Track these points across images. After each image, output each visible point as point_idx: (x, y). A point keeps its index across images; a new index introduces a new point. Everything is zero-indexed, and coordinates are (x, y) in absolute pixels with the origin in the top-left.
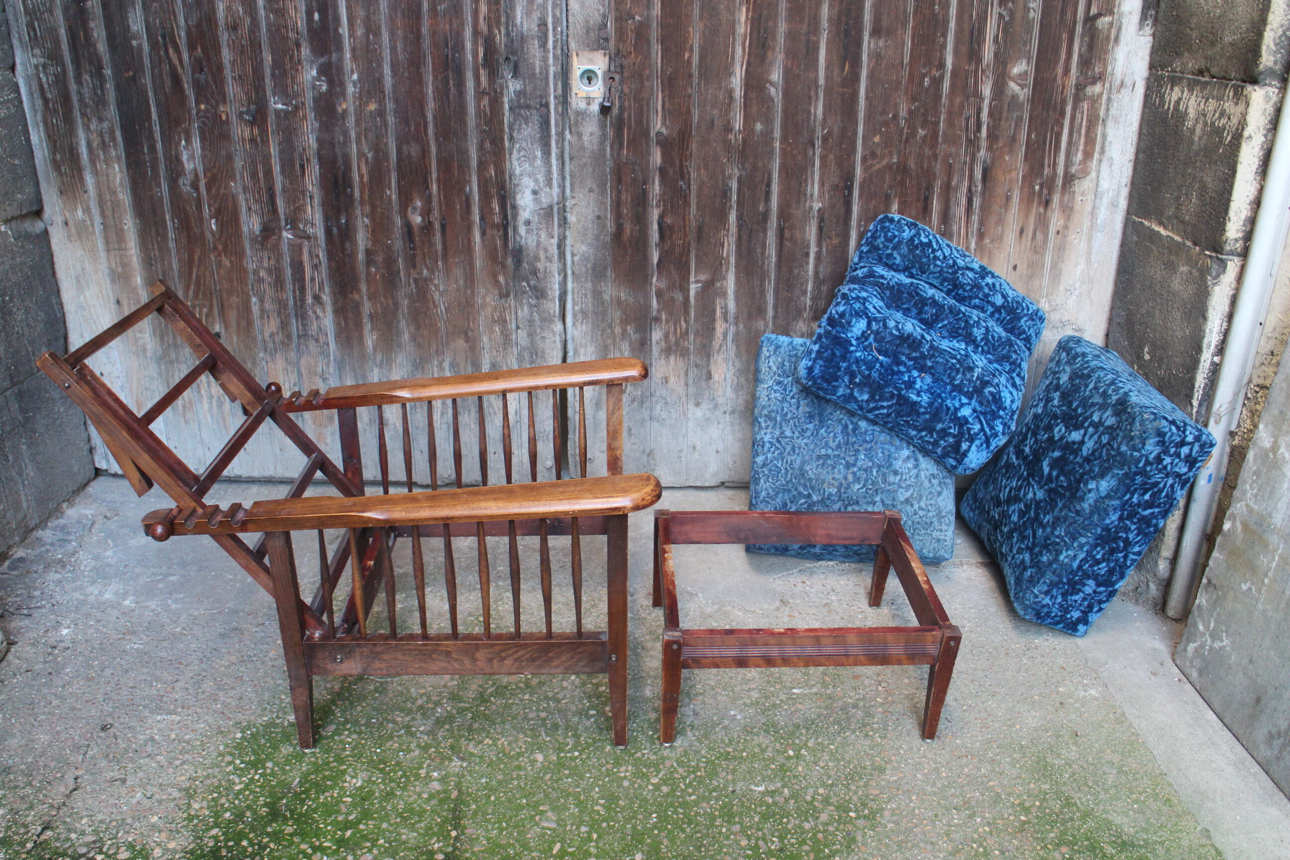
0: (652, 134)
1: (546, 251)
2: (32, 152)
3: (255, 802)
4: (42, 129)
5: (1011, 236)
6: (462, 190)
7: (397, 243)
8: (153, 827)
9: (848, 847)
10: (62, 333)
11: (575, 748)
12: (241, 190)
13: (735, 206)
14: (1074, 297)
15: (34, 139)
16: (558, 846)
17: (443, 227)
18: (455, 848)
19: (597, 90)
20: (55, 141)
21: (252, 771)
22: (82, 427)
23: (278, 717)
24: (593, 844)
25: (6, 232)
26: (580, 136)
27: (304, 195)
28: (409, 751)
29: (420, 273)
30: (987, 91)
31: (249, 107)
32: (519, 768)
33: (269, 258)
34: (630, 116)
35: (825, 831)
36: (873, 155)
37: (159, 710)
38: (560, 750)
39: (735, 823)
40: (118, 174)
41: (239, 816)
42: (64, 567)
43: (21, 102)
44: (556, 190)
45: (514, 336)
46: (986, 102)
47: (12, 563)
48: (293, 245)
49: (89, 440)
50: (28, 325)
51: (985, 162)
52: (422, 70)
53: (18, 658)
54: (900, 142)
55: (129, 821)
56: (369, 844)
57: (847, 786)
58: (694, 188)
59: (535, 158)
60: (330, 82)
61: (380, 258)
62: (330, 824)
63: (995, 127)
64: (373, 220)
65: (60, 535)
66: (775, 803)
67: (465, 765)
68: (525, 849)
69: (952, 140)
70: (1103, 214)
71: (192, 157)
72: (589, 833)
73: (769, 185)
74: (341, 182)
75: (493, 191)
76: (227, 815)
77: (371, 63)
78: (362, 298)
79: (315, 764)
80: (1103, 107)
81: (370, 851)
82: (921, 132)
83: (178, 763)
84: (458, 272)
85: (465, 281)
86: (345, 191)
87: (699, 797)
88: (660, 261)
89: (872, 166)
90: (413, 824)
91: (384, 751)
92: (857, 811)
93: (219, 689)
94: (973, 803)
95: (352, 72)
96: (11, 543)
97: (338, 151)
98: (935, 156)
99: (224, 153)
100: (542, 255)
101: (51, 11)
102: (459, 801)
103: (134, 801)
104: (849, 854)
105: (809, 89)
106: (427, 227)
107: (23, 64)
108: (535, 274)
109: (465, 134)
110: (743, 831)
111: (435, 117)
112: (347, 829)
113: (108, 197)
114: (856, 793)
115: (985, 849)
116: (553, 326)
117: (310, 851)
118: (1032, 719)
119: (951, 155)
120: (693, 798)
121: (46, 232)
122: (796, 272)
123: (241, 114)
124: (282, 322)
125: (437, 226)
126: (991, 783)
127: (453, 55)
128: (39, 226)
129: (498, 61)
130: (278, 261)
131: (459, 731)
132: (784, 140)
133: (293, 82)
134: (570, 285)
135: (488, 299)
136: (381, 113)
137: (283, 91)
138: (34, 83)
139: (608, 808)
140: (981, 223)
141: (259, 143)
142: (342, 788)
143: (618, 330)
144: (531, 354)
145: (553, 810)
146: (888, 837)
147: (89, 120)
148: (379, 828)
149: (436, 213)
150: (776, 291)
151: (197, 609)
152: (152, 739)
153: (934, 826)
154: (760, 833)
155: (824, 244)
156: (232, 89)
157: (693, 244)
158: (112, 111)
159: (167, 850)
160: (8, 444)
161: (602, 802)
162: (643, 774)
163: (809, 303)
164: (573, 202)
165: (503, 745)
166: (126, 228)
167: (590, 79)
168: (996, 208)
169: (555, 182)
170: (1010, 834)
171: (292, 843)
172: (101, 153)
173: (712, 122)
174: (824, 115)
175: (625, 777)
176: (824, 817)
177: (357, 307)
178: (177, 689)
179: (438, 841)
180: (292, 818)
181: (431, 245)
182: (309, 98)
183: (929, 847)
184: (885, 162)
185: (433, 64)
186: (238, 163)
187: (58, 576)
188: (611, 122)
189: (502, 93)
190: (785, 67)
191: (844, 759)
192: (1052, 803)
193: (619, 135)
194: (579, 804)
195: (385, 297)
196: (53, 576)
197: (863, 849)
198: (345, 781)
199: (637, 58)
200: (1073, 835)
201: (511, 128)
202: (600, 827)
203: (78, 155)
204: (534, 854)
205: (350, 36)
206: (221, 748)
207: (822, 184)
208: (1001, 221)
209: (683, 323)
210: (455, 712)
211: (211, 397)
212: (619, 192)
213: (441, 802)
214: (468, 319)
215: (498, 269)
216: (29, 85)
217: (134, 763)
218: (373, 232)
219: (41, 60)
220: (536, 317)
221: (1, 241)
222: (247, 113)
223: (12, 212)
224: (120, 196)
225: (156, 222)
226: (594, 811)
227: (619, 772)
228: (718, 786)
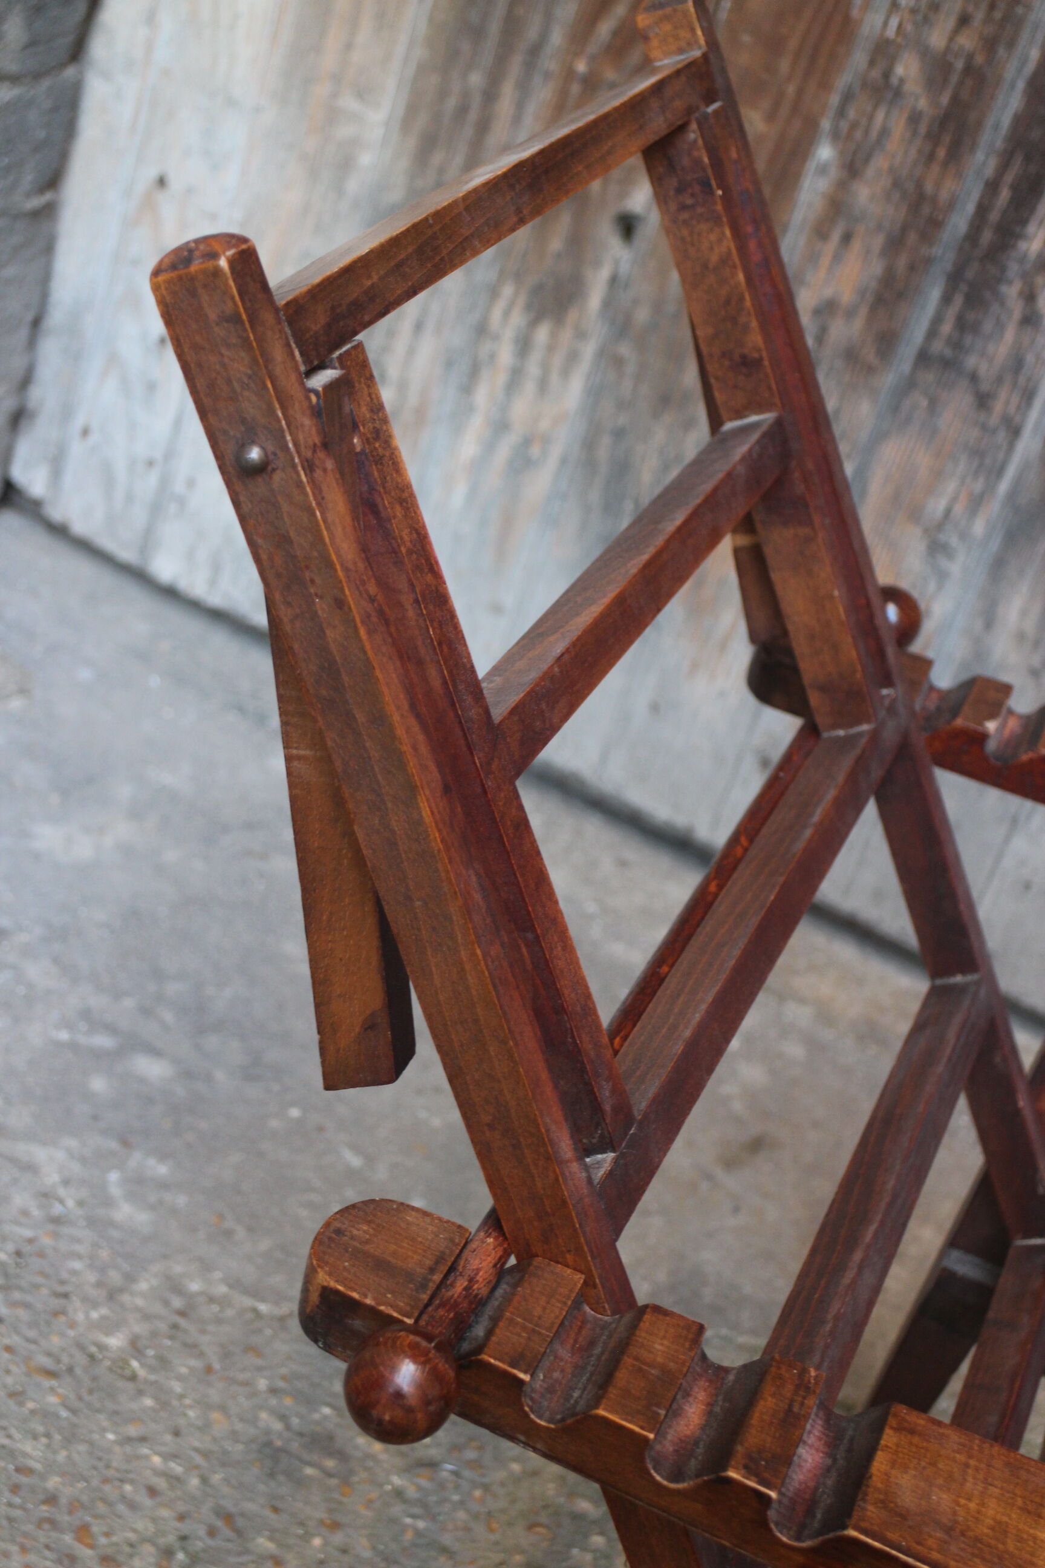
22: (23, 333)
33: (964, 20)
49: (26, 381)
124: (888, 279)
130: (990, 45)
151: (206, 1267)
211: (501, 426)
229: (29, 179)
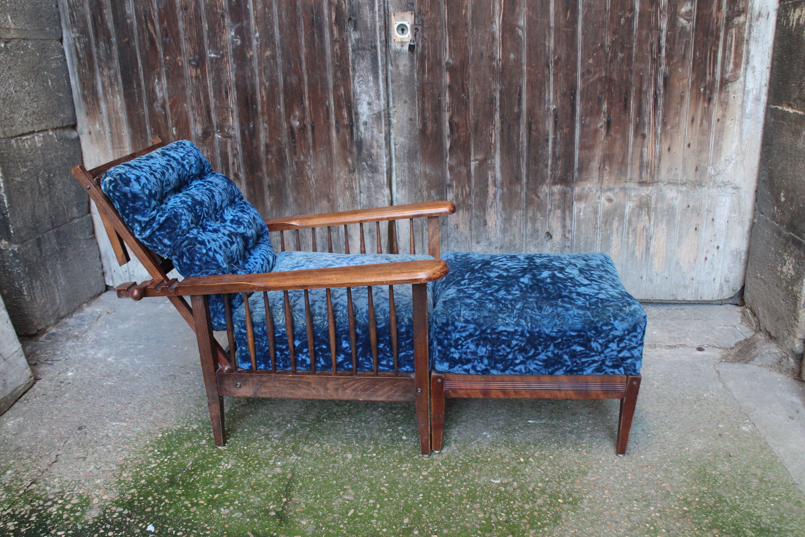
0: (443, 64)
1: (377, 141)
2: (71, 90)
3: (161, 475)
4: (77, 76)
5: (685, 123)
6: (323, 103)
7: (285, 139)
8: (97, 486)
9: (555, 522)
10: (86, 200)
11: (374, 451)
12: (190, 109)
13: (498, 109)
14: (731, 165)
15: (73, 82)
16: (352, 511)
17: (313, 128)
18: (283, 508)
19: (408, 36)
20: (84, 83)
21: (164, 457)
22: (98, 259)
23: (186, 426)
24: (376, 511)
25: (52, 136)
26: (397, 67)
27: (227, 111)
28: (265, 448)
29: (299, 158)
30: (664, 25)
31: (194, 56)
32: (335, 462)
33: (208, 151)
34: (428, 53)
35: (540, 511)
36: (589, 72)
37: (115, 419)
38: (364, 452)
39: (477, 503)
40: (119, 101)
41: (150, 482)
42: (78, 339)
43: (65, 60)
44: (383, 102)
45: (358, 198)
46: (664, 33)
47: (48, 335)
48: (222, 142)
49: (102, 267)
50: (65, 193)
51: (665, 73)
52: (298, 28)
53: (40, 387)
54: (606, 62)
55: (83, 482)
56: (228, 504)
57: (559, 483)
58: (471, 98)
59: (369, 81)
60: (243, 39)
61: (274, 149)
62: (206, 490)
63: (670, 49)
64: (269, 125)
65: (79, 321)
66: (506, 491)
67: (299, 458)
68: (330, 512)
69: (643, 60)
70: (750, 106)
71: (161, 89)
72: (375, 504)
73: (520, 95)
74: (250, 102)
75: (343, 104)
76: (143, 481)
77: (267, 25)
78: (263, 175)
79: (204, 454)
80: (747, 31)
81: (228, 507)
82: (620, 55)
83: (119, 450)
84: (322, 157)
85: (327, 162)
86: (252, 107)
87: (453, 485)
88: (451, 147)
89: (588, 79)
90: (259, 493)
91: (248, 448)
92: (564, 499)
93: (154, 409)
94: (649, 497)
95: (256, 32)
96: (48, 324)
97: (248, 82)
98: (631, 71)
99: (180, 86)
100: (375, 145)
101: (82, 5)
102: (291, 480)
103: (89, 470)
104: (555, 526)
105: (545, 30)
106: (303, 128)
107: (67, 38)
108: (371, 157)
109: (325, 68)
110: (481, 509)
111: (306, 58)
112: (216, 494)
113: (113, 116)
114: (564, 487)
115: (655, 528)
116: (383, 191)
117: (190, 505)
118: (698, 444)
119: (641, 70)
120: (449, 485)
121: (78, 139)
122: (540, 152)
123: (190, 62)
125: (309, 127)
126: (664, 485)
127: (317, 19)
128: (74, 134)
129: (344, 20)
130: (212, 153)
131: (299, 438)
132: (529, 64)
133: (220, 40)
134: (394, 165)
135: (342, 174)
136: (273, 57)
137: (215, 47)
138: (73, 49)
139: (390, 489)
140: (664, 116)
141: (201, 79)
142: (218, 469)
143: (425, 193)
145: (352, 489)
146: (584, 516)
147: (103, 69)
148: (237, 494)
149: (308, 119)
150: (528, 165)
151: (151, 364)
152: (107, 436)
153: (619, 511)
154: (493, 510)
155: (558, 133)
156: (185, 46)
157: (472, 135)
158: (116, 63)
159: (102, 500)
160: (49, 263)
161: (387, 485)
162: (418, 469)
163: (549, 173)
164: (394, 110)
165: (327, 447)
166: (123, 134)
167: (403, 30)
168: (674, 105)
169: (382, 97)
170: (675, 519)
171: (180, 500)
172: (110, 89)
173: (482, 54)
174: (555, 46)
175: (405, 471)
176: (540, 501)
177: (261, 180)
178: (128, 408)
179: (274, 504)
180: (183, 485)
181: (306, 139)
182: (230, 50)
183: (614, 525)
184: (597, 76)
185: (304, 24)
186: (189, 92)
187: (73, 344)
188: (417, 57)
189: (347, 41)
190: (528, 16)
191: (558, 465)
192: (708, 500)
193: (422, 66)
194: (371, 485)
195: (278, 174)
196: (70, 343)
197: (565, 524)
198: (221, 465)
199: (432, 15)
200: (722, 522)
201: (353, 63)
202: (383, 500)
203: (97, 91)
205: (254, 10)
206: (148, 442)
207: (555, 93)
208: (677, 114)
209: (467, 189)
210: (299, 427)
212: (423, 102)
213: (280, 480)
214: (329, 187)
215: (348, 154)
216: (70, 50)
217: (93, 448)
218: (270, 132)
219: (77, 35)
220: (372, 185)
221: (49, 140)
222: (194, 60)
223: (56, 124)
224: (121, 115)
225: (141, 130)
226: (380, 490)
227: (401, 467)
228: (468, 478)
229: (88, 233)
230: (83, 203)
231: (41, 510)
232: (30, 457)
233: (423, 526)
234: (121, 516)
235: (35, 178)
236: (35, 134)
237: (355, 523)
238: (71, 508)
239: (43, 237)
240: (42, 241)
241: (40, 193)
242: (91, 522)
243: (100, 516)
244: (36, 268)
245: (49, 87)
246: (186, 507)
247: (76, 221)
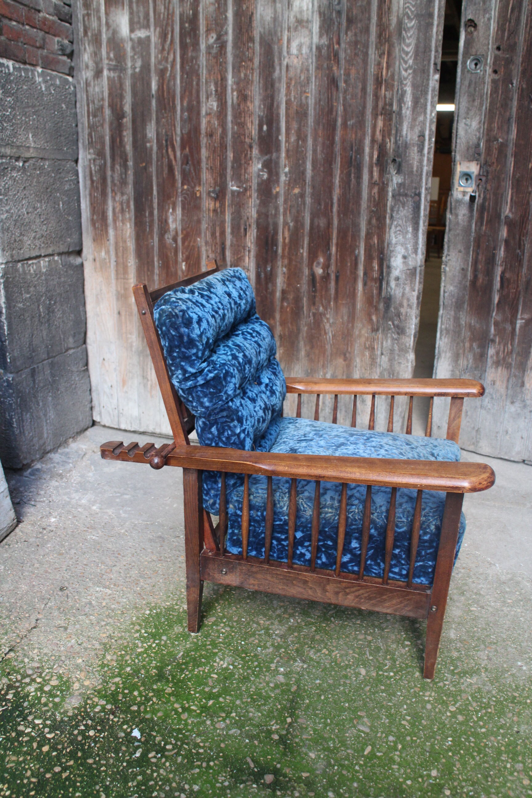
0: (503, 217)
1: (408, 300)
2: (80, 213)
3: (149, 664)
4: (88, 199)
6: (353, 251)
7: (304, 286)
8: (78, 667)
10: (83, 330)
11: (391, 669)
12: (203, 244)
15: (83, 205)
16: (369, 749)
17: (337, 278)
18: (288, 732)
19: (471, 186)
20: (94, 208)
21: (152, 640)
22: (88, 392)
24: (398, 753)
25: (57, 261)
27: (244, 249)
28: (265, 647)
29: (318, 309)
31: (215, 188)
34: (489, 205)
37: (99, 583)
38: (379, 668)
39: (519, 761)
40: (129, 229)
41: (136, 672)
42: (62, 479)
43: (78, 182)
44: (420, 255)
45: (378, 360)
47: (32, 471)
49: (91, 401)
50: (63, 321)
52: (333, 166)
53: (22, 532)
55: (63, 658)
56: (224, 715)
58: (526, 255)
59: (407, 232)
60: (270, 173)
61: (291, 296)
62: (198, 692)
64: (289, 270)
65: (64, 458)
67: (305, 666)
68: (342, 745)
71: (175, 220)
72: (395, 743)
74: (270, 242)
75: (375, 254)
76: (128, 669)
77: (299, 160)
78: (275, 323)
79: (196, 644)
81: (224, 719)
83: (103, 623)
84: (344, 311)
85: (349, 317)
86: (272, 248)
87: (488, 731)
88: (499, 302)
90: (260, 706)
91: (247, 644)
93: (141, 576)
95: (285, 166)
96: (34, 458)
97: (271, 221)
99: (195, 218)
100: (405, 303)
101: (102, 125)
102: (297, 694)
103: (69, 645)
106: (326, 277)
107: (83, 159)
108: (399, 316)
109: (359, 213)
110: (525, 771)
111: (339, 200)
112: (210, 699)
113: (121, 244)
116: (407, 355)
117: (180, 710)
120: (483, 730)
121: (82, 265)
123: (209, 193)
125: (333, 277)
127: (356, 157)
129: (387, 162)
131: (304, 639)
133: (245, 172)
135: (363, 332)
136: (302, 195)
137: (239, 179)
138: (88, 171)
139: (413, 725)
141: (219, 212)
142: (212, 666)
143: (468, 345)
144: (389, 373)
145: (368, 717)
147: (116, 194)
148: (234, 703)
149: (333, 268)
152: (90, 603)
156: (206, 176)
157: (522, 293)
158: (130, 189)
159: (83, 686)
160: (40, 395)
161: (408, 718)
162: (444, 701)
165: (336, 656)
166: (129, 265)
167: (467, 180)
169: (420, 251)
171: (169, 701)
172: (120, 215)
175: (429, 701)
178: (113, 571)
179: (277, 723)
180: (172, 681)
181: (327, 290)
182: (254, 184)
185: (341, 162)
186: (204, 225)
187: (57, 484)
188: (477, 208)
189: (387, 184)
193: (481, 217)
194: (390, 716)
195: (291, 324)
196: (54, 483)
198: (215, 662)
199: (498, 166)
201: (392, 210)
202: (404, 739)
203: (107, 217)
204: (349, 751)
205: (286, 141)
206: (134, 619)
209: (510, 346)
210: (303, 624)
213: (283, 692)
214: (348, 344)
215: (373, 310)
216: (84, 172)
217: (75, 617)
218: (288, 278)
219: (93, 156)
220: (396, 347)
221: (53, 266)
222: (214, 192)
223: (63, 249)
224: (129, 244)
225: (148, 263)
226: (401, 724)
227: (424, 695)
228: (505, 724)
229: (81, 365)
230: (79, 334)
231: (18, 687)
232: (8, 617)
233: (456, 784)
234: (104, 711)
235: (36, 304)
236: (41, 259)
237: (373, 766)
238: (50, 691)
239: (38, 367)
240: (37, 370)
241: (39, 320)
242: (70, 714)
243: (81, 707)
244: (28, 400)
245: (59, 209)
246: (176, 710)
247: (71, 352)
